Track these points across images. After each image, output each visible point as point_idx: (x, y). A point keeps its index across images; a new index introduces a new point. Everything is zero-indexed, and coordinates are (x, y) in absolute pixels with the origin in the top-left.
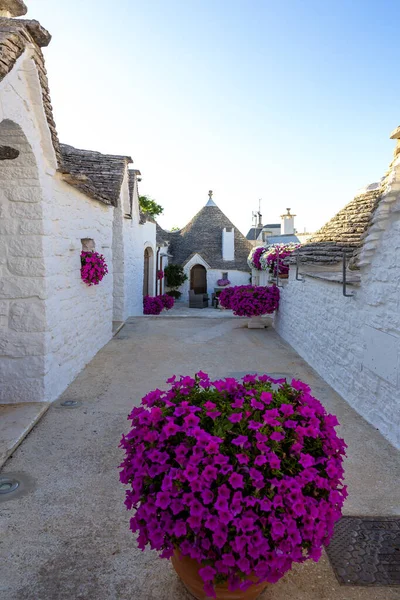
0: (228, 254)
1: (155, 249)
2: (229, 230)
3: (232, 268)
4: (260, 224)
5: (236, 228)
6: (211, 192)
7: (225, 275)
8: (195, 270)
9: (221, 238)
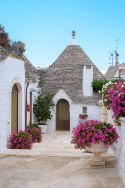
0: (87, 90)
1: (23, 86)
2: (89, 67)
3: (90, 103)
4: (117, 63)
5: (94, 66)
6: (74, 32)
7: (85, 109)
8: (60, 104)
9: (82, 75)
